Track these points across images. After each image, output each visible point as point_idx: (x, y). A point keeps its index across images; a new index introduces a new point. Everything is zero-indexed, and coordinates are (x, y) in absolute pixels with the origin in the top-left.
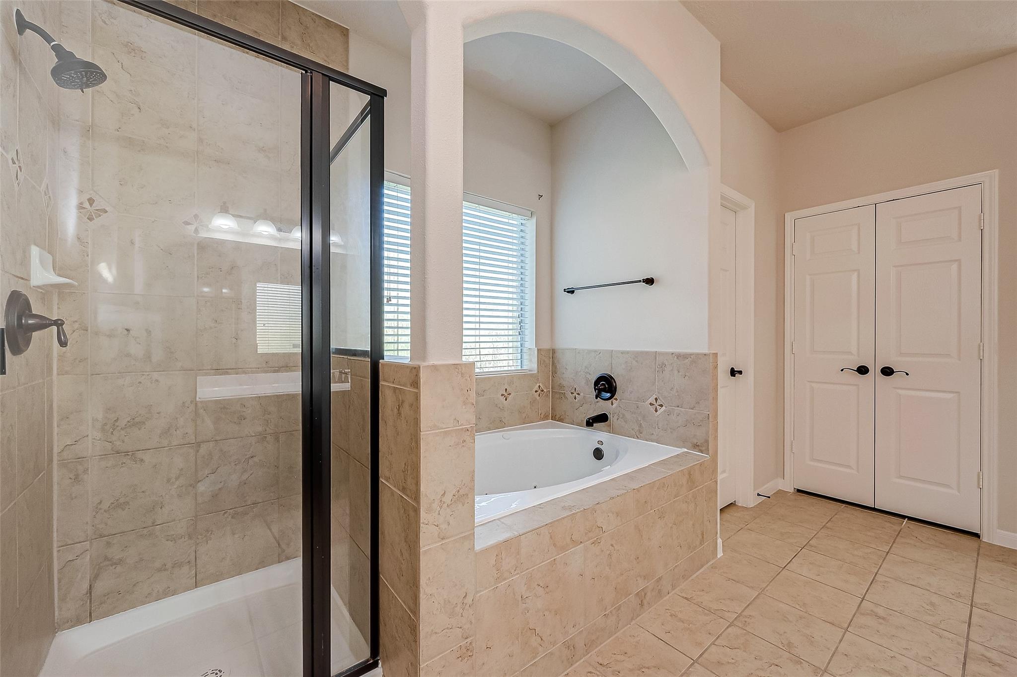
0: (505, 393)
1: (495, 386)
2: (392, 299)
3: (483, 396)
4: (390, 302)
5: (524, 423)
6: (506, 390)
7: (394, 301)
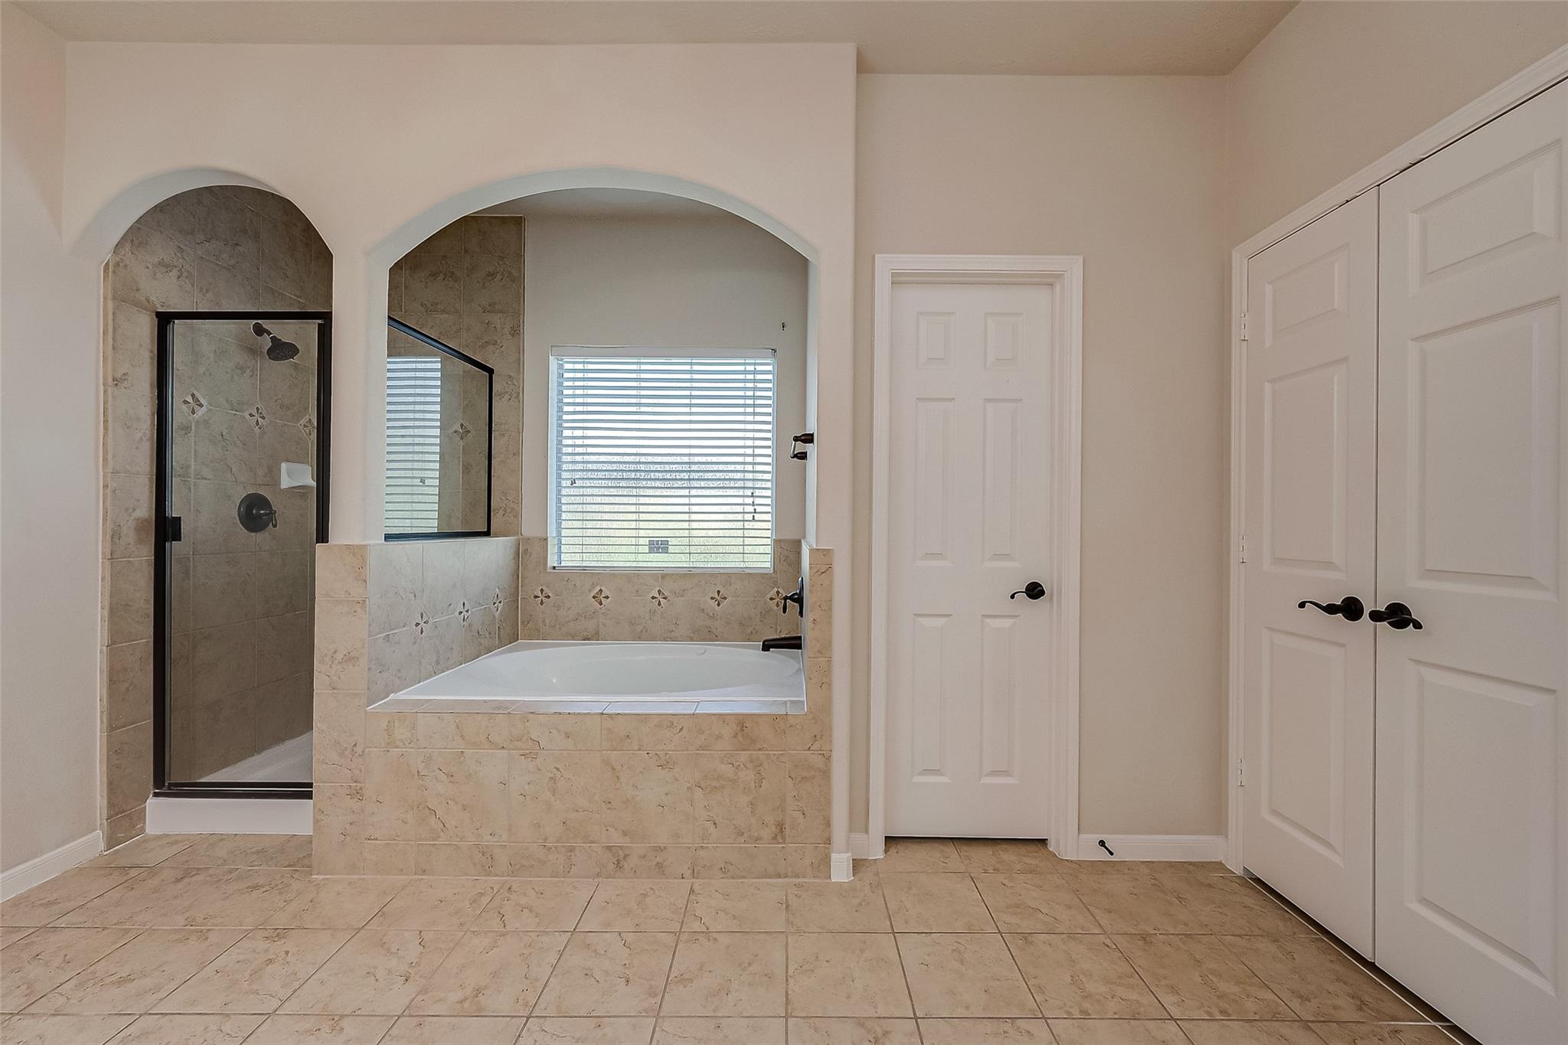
0: (717, 596)
1: (701, 586)
2: (576, 481)
3: (682, 596)
4: (574, 485)
5: (749, 640)
6: (719, 592)
7: (578, 483)
